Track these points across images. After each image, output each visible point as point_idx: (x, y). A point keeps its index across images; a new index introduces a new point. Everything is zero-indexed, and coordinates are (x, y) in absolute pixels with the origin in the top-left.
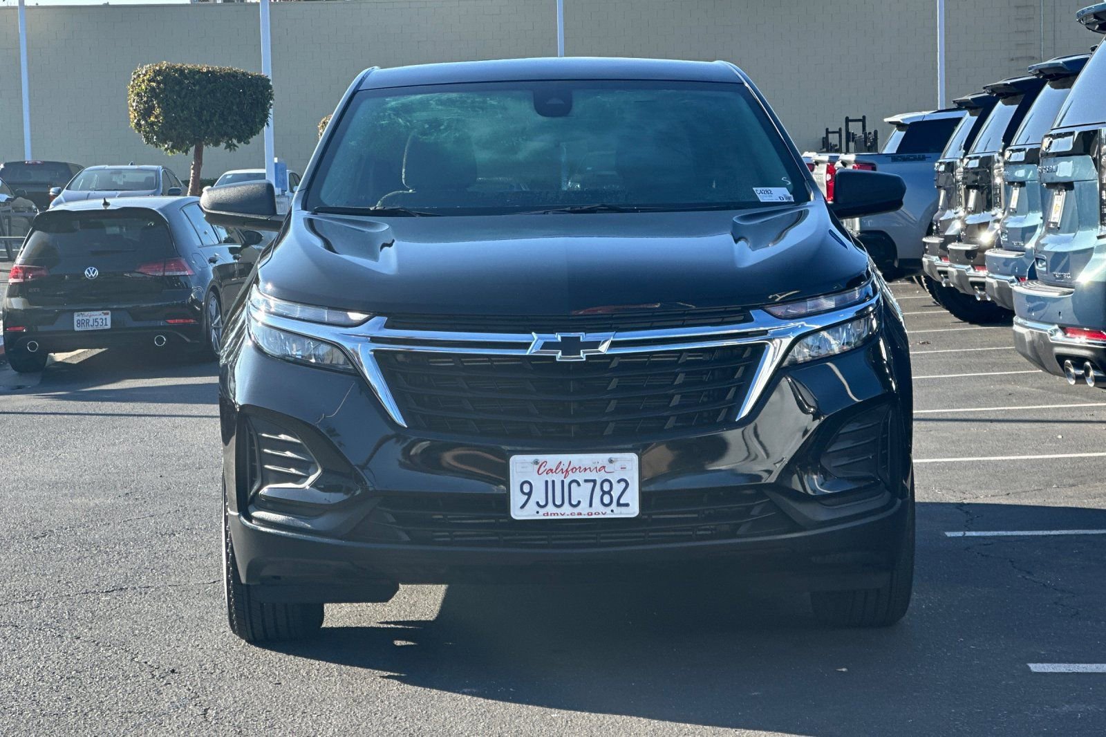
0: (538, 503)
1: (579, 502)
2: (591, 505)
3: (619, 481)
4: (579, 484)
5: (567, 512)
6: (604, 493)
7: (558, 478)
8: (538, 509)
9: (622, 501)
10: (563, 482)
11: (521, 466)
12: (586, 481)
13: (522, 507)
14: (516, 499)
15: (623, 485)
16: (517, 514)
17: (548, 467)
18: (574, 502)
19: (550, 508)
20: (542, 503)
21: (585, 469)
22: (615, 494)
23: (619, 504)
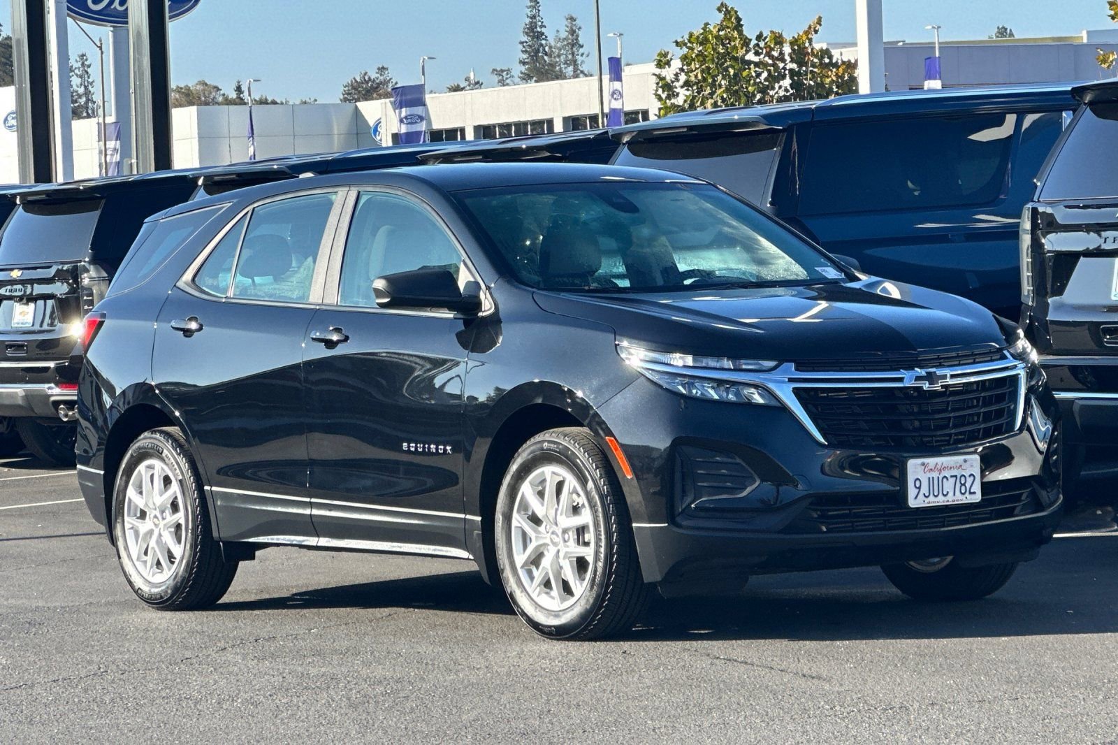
0: (924, 494)
1: (948, 492)
2: (954, 495)
3: (970, 476)
4: (947, 479)
5: (940, 501)
6: (962, 485)
7: (935, 475)
8: (925, 499)
9: (972, 491)
10: (938, 478)
11: (915, 468)
12: (952, 476)
13: (916, 498)
14: (912, 491)
15: (972, 478)
16: (913, 503)
17: (930, 468)
18: (945, 493)
19: (932, 498)
20: (927, 495)
21: (951, 468)
22: (968, 485)
23: (970, 493)
